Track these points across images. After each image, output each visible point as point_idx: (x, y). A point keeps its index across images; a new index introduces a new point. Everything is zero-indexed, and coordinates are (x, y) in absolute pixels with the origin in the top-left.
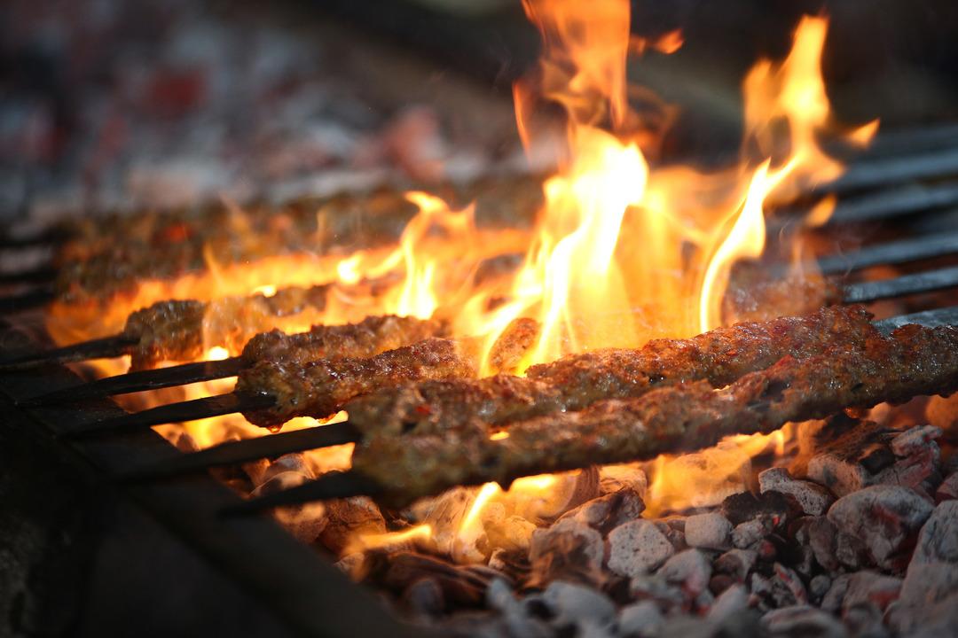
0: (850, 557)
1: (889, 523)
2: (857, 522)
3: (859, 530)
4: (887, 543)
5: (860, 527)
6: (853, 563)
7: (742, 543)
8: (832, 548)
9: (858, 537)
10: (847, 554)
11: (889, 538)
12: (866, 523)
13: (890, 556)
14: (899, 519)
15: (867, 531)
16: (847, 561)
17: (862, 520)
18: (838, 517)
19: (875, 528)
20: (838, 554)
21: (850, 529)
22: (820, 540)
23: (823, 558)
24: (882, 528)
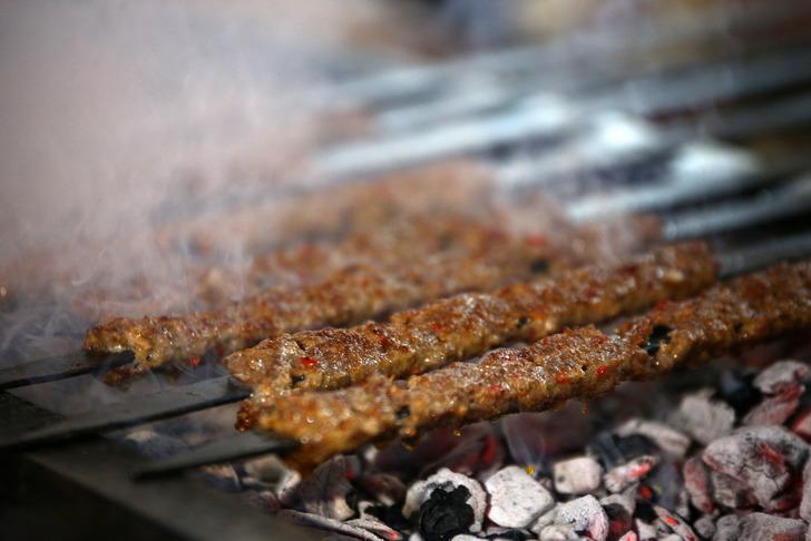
0: (729, 498)
1: (774, 462)
2: (738, 462)
3: (741, 471)
4: (772, 482)
5: (742, 468)
6: (732, 504)
7: (616, 488)
8: (709, 490)
9: (739, 478)
10: (727, 496)
11: (774, 477)
12: (749, 463)
13: (776, 496)
14: (783, 457)
15: (750, 472)
16: (726, 503)
17: (745, 460)
18: (717, 458)
19: (760, 468)
20: (717, 496)
21: (731, 471)
22: (697, 483)
23: (699, 499)
24: (766, 467)
